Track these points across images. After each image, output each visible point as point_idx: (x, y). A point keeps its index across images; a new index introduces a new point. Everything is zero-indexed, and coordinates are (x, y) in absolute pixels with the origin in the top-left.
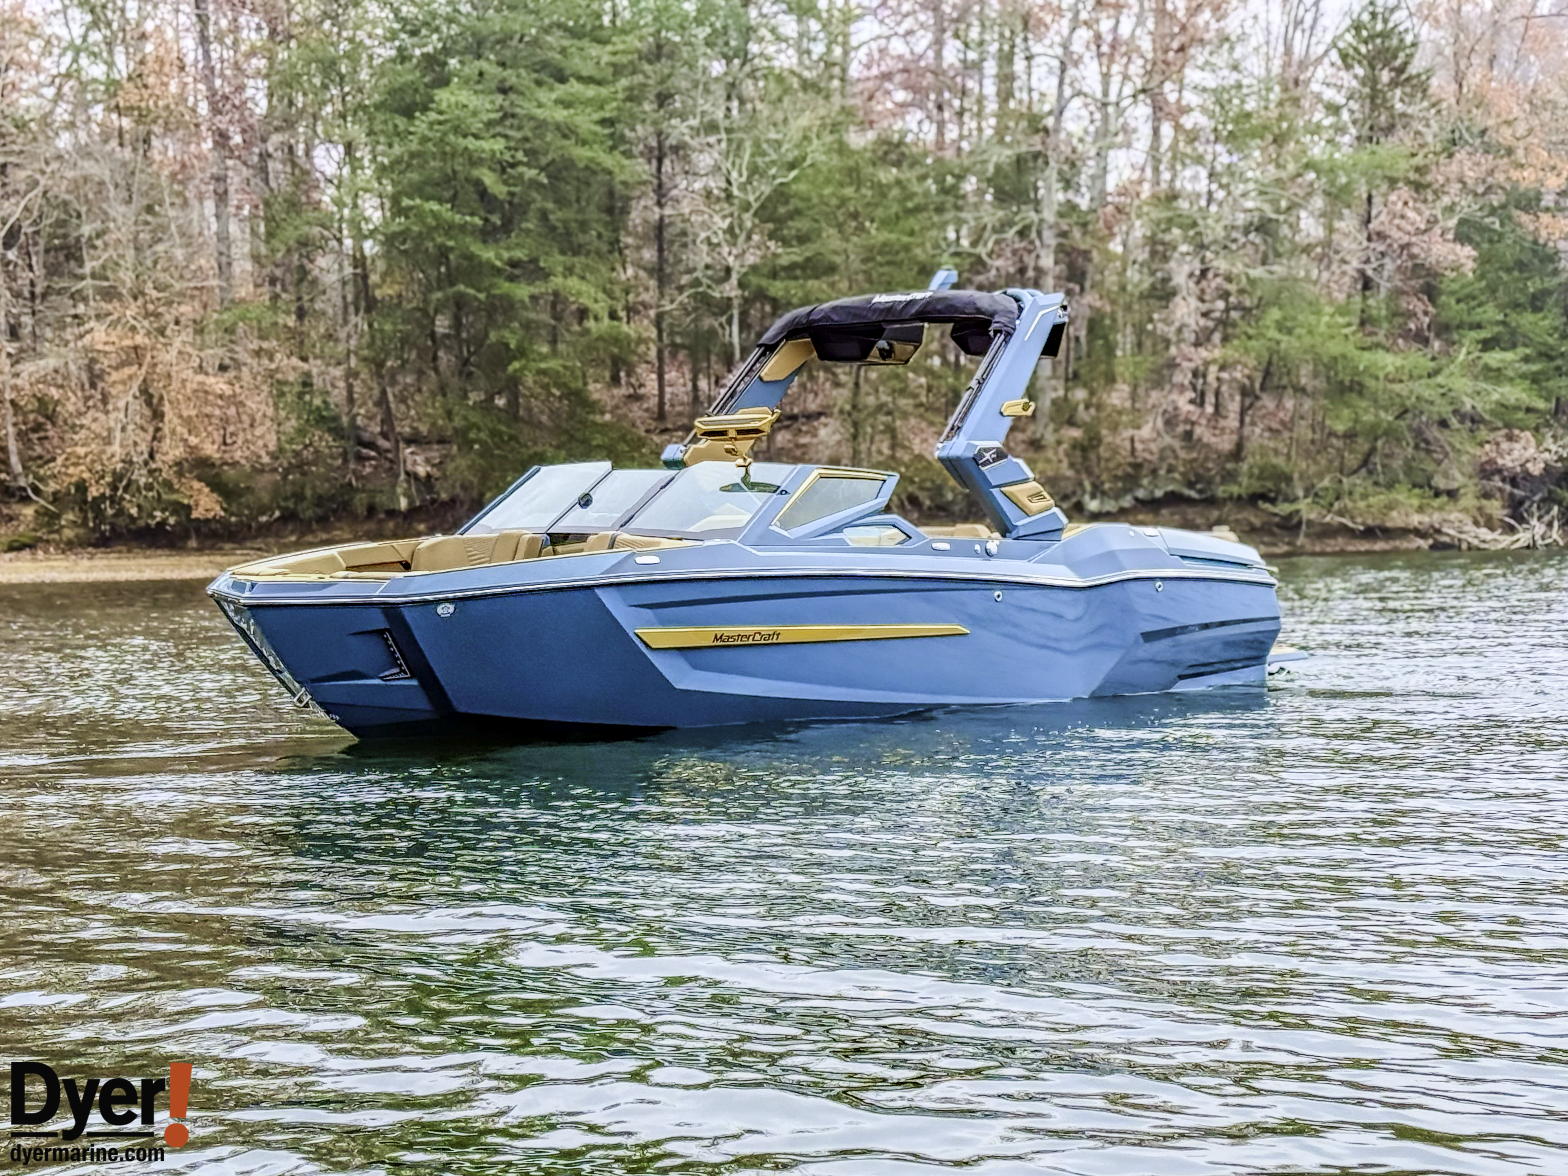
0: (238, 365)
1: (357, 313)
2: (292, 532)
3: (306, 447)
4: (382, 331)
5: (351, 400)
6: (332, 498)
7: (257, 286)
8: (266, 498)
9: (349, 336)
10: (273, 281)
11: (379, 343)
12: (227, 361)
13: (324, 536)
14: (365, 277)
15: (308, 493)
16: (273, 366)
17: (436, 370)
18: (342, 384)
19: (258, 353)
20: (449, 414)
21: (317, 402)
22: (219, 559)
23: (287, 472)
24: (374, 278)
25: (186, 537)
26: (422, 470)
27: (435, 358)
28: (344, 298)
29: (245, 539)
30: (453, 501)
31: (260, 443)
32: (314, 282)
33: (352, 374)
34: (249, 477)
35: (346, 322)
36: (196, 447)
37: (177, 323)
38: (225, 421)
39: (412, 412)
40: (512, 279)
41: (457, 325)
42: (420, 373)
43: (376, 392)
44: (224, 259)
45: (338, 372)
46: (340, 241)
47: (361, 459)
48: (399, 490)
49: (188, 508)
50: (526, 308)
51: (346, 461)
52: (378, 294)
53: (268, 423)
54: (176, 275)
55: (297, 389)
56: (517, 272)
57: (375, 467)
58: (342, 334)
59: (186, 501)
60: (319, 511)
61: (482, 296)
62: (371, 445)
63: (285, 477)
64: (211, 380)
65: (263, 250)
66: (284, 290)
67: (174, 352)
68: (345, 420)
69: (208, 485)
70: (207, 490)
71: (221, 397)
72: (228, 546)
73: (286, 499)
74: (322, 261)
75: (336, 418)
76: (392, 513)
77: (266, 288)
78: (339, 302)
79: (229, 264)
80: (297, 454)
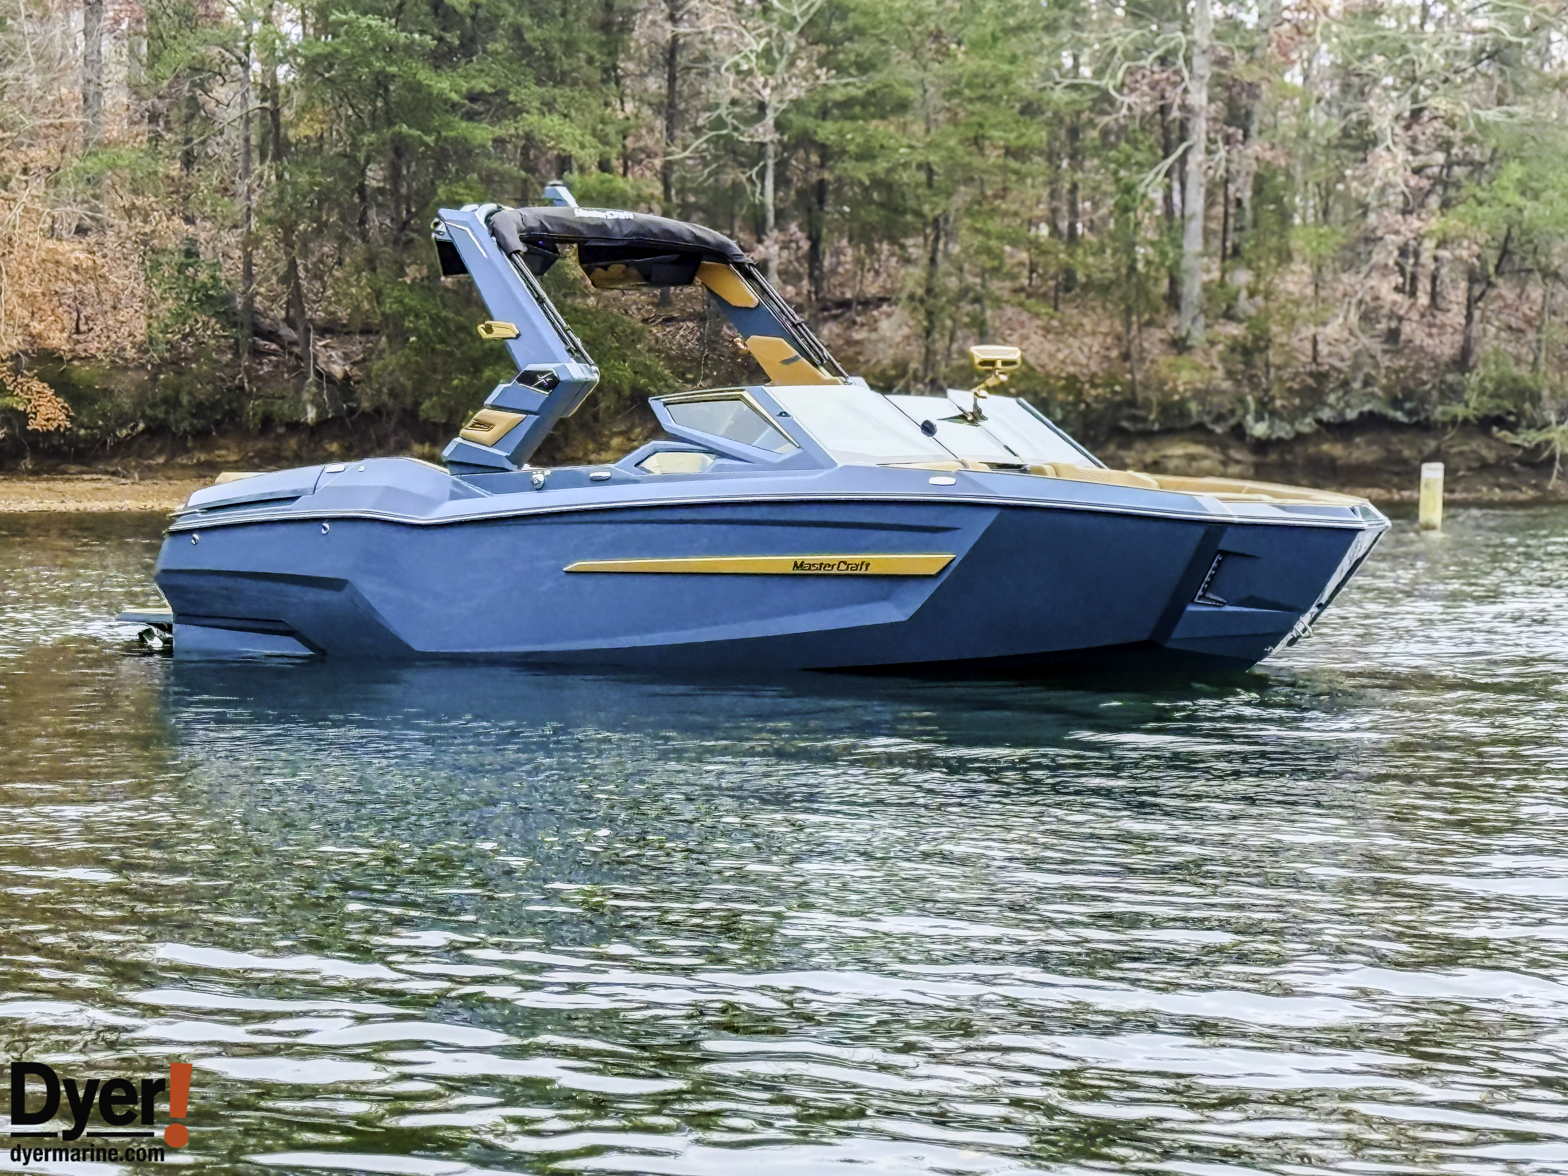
0: (102, 227)
1: (263, 157)
2: (160, 452)
3: (185, 337)
4: (294, 184)
5: (248, 276)
6: (215, 406)
7: (132, 123)
8: (126, 403)
9: (251, 191)
10: (154, 118)
11: (289, 199)
12: (88, 222)
13: (203, 457)
14: (276, 113)
15: (185, 399)
16: (148, 229)
17: (364, 237)
18: (237, 253)
19: (129, 212)
20: (378, 296)
21: (203, 277)
22: (60, 485)
23: (158, 369)
24: (287, 114)
25: (19, 455)
26: (337, 370)
27: (363, 221)
28: (247, 140)
29: (96, 458)
30: (378, 412)
31: (125, 330)
32: (209, 119)
33: (251, 242)
34: (107, 376)
35: (247, 172)
36: (40, 336)
37: (25, 171)
38: (80, 301)
39: (329, 292)
40: (470, 116)
41: (395, 176)
42: (343, 239)
43: (282, 267)
44: (92, 88)
45: (231, 238)
46: (245, 66)
47: (257, 353)
48: (306, 396)
49: (24, 416)
50: (488, 156)
51: (237, 355)
52: (292, 134)
53: (137, 305)
54: (28, 110)
55: (178, 258)
56: (478, 107)
57: (276, 366)
58: (242, 188)
59: (21, 408)
60: (199, 423)
61: (430, 140)
62: (272, 335)
63: (154, 378)
64: (65, 247)
65: (144, 77)
66: (169, 130)
67: (18, 210)
68: (239, 302)
69: (51, 386)
70: (50, 392)
71: (76, 269)
72: (73, 468)
73: (154, 406)
74: (220, 92)
75: (228, 299)
76: (295, 427)
77: (145, 127)
78: (239, 144)
79: (99, 95)
80: (172, 346)
